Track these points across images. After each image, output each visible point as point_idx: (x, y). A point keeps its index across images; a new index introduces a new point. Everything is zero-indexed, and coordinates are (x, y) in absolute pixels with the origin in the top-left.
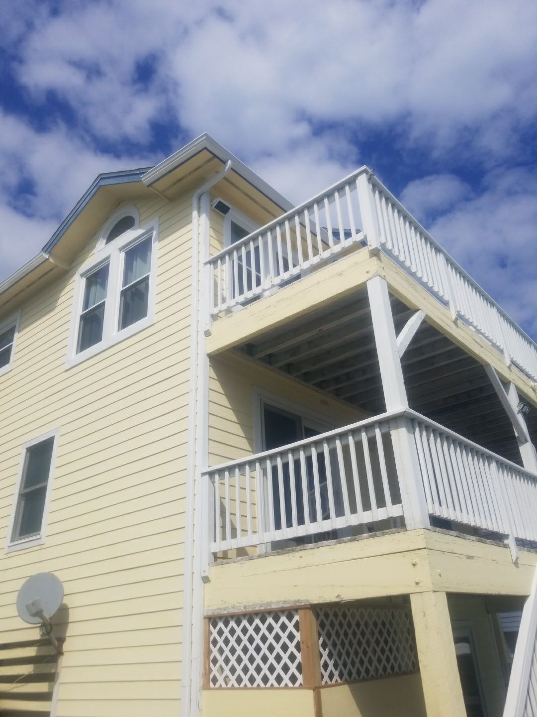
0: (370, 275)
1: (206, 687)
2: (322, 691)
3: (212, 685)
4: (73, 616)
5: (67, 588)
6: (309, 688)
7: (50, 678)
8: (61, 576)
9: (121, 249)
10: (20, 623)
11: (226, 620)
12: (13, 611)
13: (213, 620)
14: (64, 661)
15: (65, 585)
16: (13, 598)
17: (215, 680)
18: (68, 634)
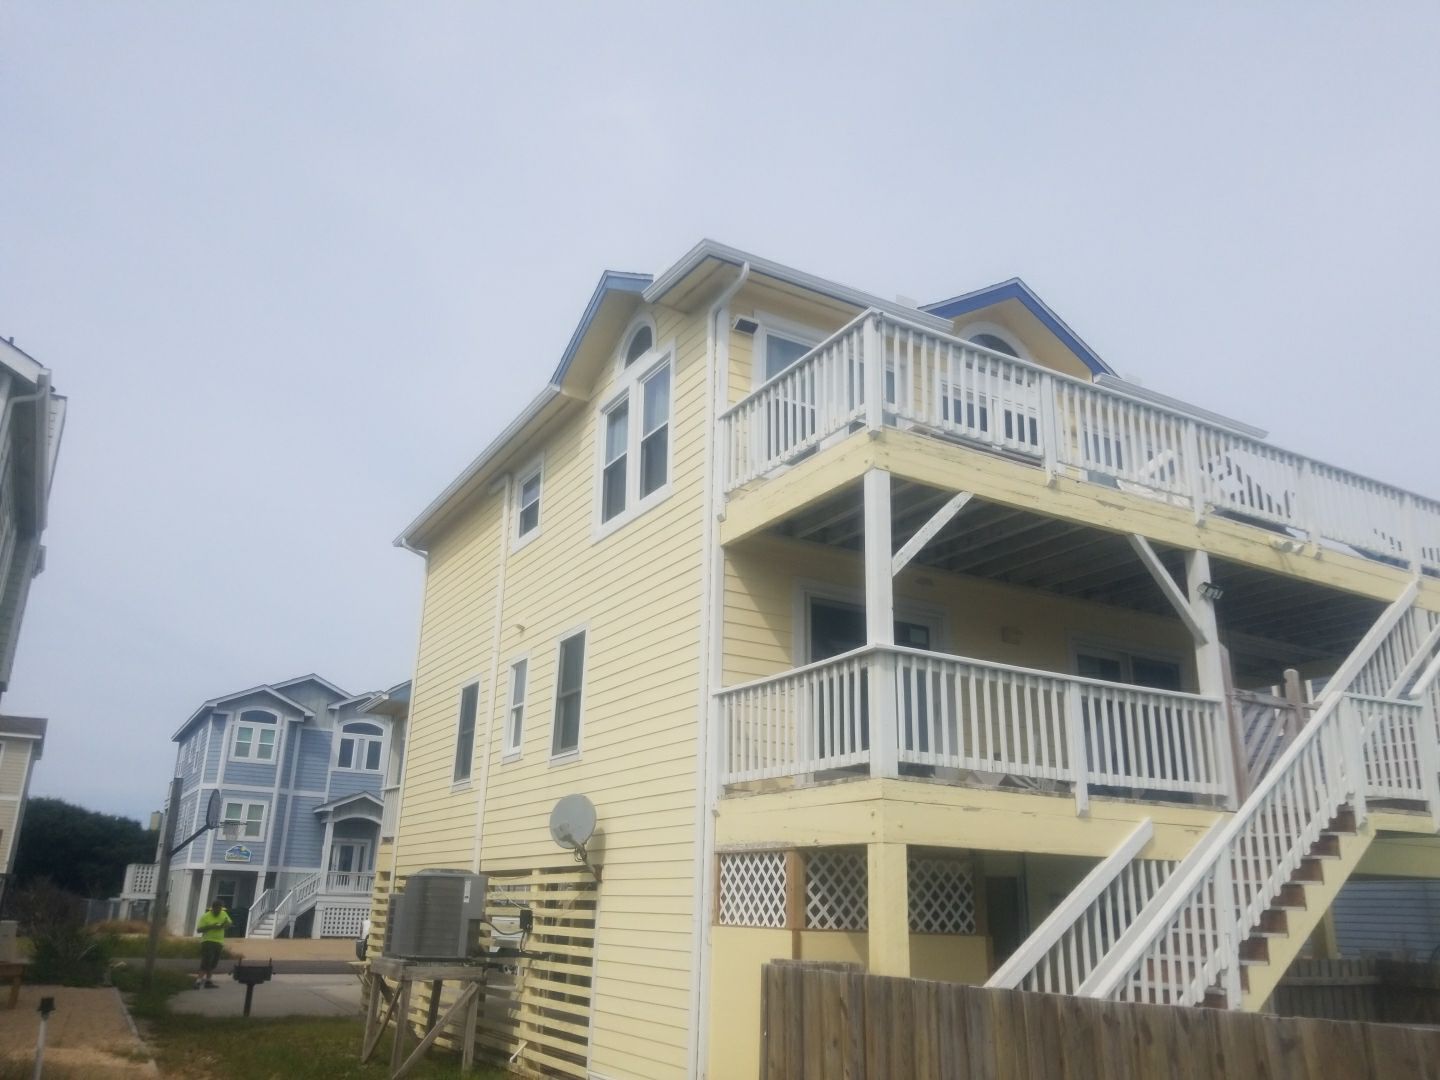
0: (866, 467)
1: (715, 923)
2: (803, 934)
3: (721, 922)
4: (611, 842)
5: (600, 812)
6: (789, 929)
7: (590, 905)
8: (594, 799)
9: (639, 379)
10: (555, 847)
11: (733, 856)
12: (547, 835)
13: (721, 856)
14: (605, 888)
15: (598, 810)
16: (546, 821)
17: (723, 917)
18: (606, 861)
